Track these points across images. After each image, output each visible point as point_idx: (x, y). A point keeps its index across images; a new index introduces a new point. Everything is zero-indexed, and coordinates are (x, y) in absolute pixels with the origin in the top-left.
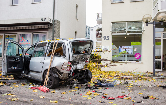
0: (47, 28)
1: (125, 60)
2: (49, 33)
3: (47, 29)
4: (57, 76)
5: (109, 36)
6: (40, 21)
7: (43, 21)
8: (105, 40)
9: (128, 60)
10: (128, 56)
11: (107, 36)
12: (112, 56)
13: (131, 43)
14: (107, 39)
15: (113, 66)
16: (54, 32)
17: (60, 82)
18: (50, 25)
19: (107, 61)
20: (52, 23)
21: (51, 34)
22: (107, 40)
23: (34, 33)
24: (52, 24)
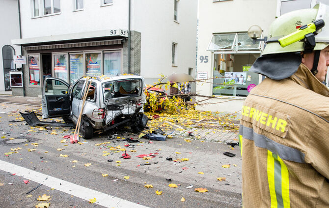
0: (121, 43)
1: (232, 95)
2: (124, 51)
3: (121, 46)
4: (89, 125)
5: (208, 57)
6: (109, 35)
7: (113, 35)
8: (201, 62)
9: (237, 95)
10: (237, 89)
11: (206, 57)
12: (214, 87)
13: (243, 67)
14: (206, 60)
15: (206, 104)
16: (131, 49)
17: (96, 132)
18: (125, 40)
19: (200, 96)
20: (126, 35)
21: (127, 53)
22: (205, 62)
23: (104, 52)
24: (127, 38)
